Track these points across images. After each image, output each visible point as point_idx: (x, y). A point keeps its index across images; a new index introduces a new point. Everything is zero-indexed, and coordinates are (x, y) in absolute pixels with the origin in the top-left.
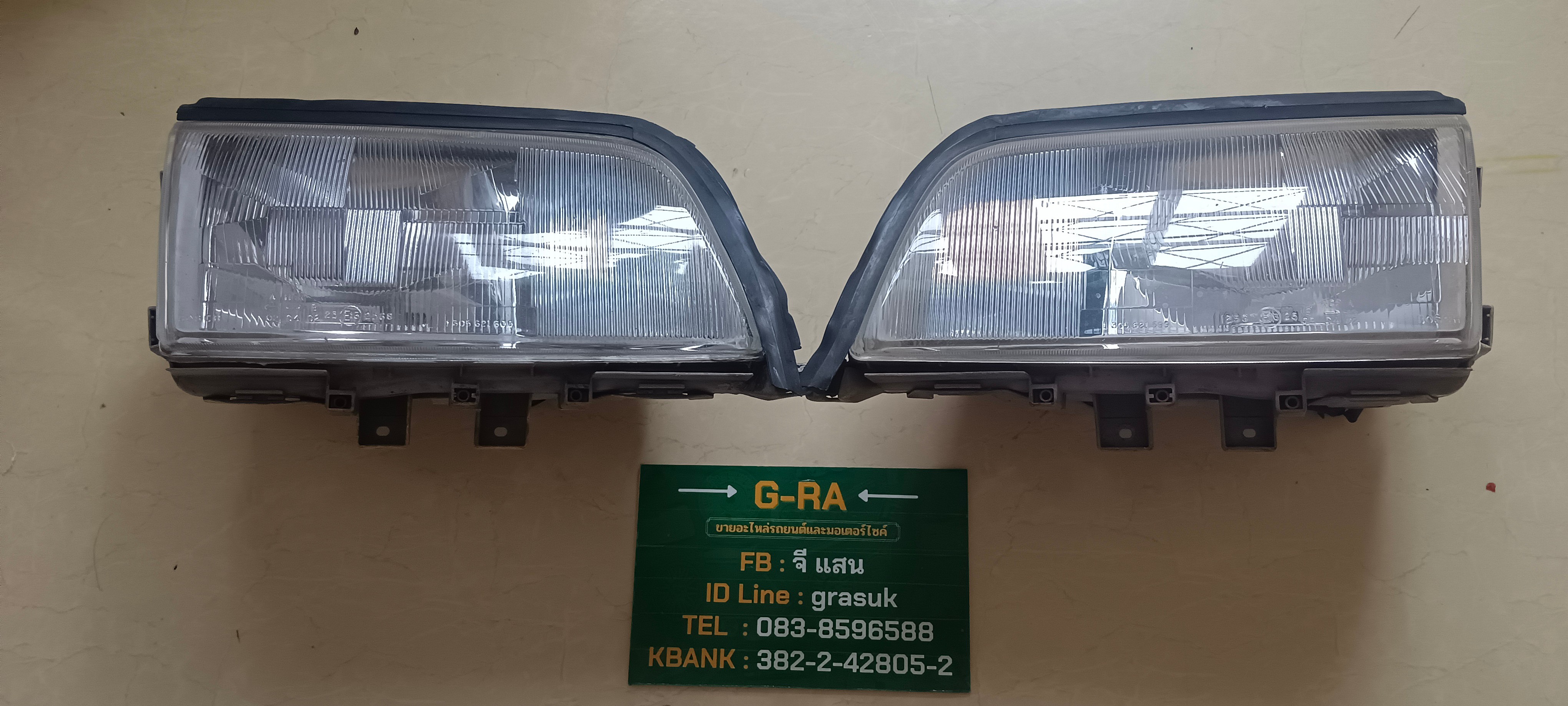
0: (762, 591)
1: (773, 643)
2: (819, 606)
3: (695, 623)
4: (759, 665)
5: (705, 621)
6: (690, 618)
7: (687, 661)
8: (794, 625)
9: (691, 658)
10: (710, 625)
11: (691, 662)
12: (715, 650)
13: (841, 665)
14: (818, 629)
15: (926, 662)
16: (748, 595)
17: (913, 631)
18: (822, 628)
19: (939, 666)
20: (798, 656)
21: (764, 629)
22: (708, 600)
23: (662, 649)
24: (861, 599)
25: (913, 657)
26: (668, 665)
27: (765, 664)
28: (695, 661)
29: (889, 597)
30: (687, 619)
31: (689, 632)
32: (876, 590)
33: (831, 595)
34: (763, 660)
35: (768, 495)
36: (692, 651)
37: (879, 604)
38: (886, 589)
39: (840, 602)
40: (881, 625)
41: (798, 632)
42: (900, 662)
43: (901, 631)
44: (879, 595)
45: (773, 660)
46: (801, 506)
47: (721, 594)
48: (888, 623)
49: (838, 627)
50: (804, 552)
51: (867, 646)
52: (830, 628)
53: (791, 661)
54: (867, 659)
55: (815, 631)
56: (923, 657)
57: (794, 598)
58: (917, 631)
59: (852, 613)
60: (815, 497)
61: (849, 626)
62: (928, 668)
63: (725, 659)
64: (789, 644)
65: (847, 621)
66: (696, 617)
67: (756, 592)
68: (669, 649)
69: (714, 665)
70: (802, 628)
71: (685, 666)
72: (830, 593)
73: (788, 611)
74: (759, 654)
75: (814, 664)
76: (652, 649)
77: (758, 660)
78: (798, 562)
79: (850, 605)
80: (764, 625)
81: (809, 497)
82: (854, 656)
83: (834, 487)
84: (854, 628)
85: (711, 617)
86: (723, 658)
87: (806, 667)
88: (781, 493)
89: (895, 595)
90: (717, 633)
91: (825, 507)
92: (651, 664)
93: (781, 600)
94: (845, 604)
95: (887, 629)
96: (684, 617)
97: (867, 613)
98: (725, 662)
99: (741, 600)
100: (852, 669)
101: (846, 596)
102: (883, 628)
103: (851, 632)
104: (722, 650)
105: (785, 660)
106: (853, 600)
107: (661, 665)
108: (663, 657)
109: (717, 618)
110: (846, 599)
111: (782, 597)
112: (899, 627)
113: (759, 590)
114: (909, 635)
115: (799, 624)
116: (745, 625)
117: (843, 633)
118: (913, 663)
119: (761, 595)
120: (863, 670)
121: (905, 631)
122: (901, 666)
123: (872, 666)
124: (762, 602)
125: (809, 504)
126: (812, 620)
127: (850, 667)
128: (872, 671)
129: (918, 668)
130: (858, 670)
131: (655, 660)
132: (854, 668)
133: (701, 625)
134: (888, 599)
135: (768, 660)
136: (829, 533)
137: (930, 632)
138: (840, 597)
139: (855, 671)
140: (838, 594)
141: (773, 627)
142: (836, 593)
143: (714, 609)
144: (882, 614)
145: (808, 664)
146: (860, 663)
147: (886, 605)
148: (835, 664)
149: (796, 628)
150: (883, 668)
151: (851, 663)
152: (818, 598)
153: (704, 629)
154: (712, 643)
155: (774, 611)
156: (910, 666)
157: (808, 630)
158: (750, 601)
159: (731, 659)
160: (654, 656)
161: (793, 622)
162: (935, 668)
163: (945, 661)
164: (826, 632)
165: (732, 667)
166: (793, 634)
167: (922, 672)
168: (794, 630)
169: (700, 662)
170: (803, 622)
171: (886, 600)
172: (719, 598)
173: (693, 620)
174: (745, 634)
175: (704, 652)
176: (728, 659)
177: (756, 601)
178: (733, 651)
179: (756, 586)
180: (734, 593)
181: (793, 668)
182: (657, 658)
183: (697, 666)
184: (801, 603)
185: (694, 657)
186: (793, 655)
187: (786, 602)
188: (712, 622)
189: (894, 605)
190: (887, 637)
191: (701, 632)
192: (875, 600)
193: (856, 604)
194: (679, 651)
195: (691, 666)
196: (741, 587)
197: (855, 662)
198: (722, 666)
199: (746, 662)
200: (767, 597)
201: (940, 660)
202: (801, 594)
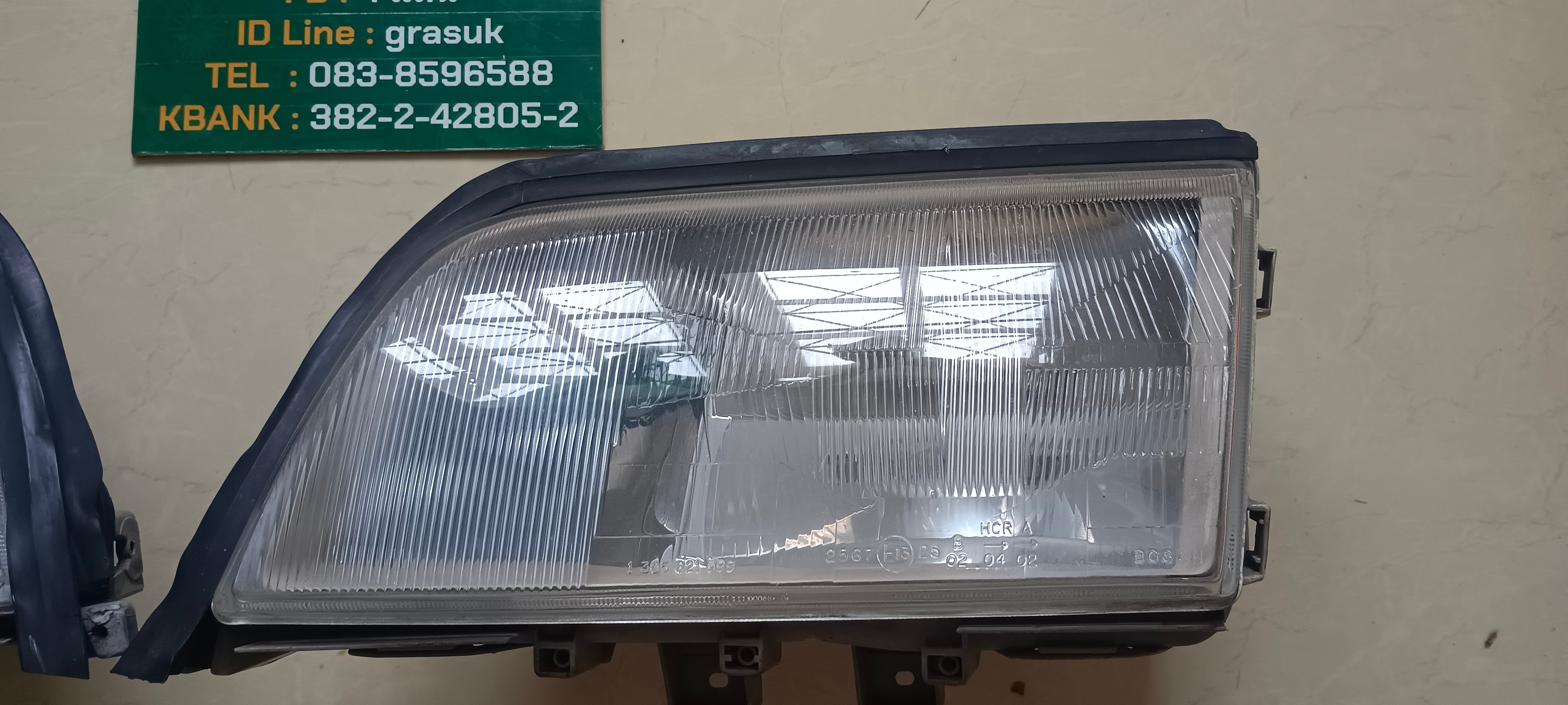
0: (317, 29)
1: (333, 95)
2: (397, 46)
3: (223, 73)
4: (314, 124)
5: (237, 70)
6: (215, 67)
7: (213, 122)
8: (361, 71)
9: (219, 118)
10: (244, 75)
11: (219, 123)
12: (252, 107)
13: (426, 119)
14: (394, 74)
15: (543, 111)
16: (297, 33)
17: (525, 73)
18: (400, 73)
19: (561, 115)
20: (367, 111)
21: (320, 78)
22: (241, 42)
23: (177, 108)
24: (453, 35)
25: (525, 105)
26: (187, 127)
27: (321, 122)
28: (224, 122)
29: (492, 30)
30: (211, 69)
31: (215, 85)
32: (474, 22)
33: (412, 30)
34: (319, 117)
36: (219, 109)
37: (478, 39)
38: (488, 21)
39: (426, 39)
40: (481, 66)
41: (367, 79)
42: (508, 113)
43: (508, 73)
44: (479, 28)
45: (332, 116)
47: (259, 34)
48: (490, 64)
49: (423, 71)
51: (463, 93)
52: (411, 74)
53: (358, 116)
54: (462, 110)
55: (390, 77)
56: (538, 105)
57: (360, 36)
58: (531, 72)
59: (442, 52)
61: (438, 69)
62: (546, 118)
63: (266, 117)
64: (354, 95)
65: (436, 64)
66: (223, 65)
67: (307, 30)
68: (188, 108)
69: (250, 125)
70: (372, 74)
71: (210, 128)
72: (410, 28)
73: (354, 53)
74: (314, 110)
75: (389, 119)
76: (163, 108)
77: (313, 117)
79: (439, 42)
80: (320, 72)
82: (444, 107)
84: (444, 72)
85: (245, 65)
86: (262, 117)
87: (379, 125)
89: (500, 28)
90: (254, 84)
92: (162, 128)
93: (343, 39)
94: (432, 42)
95: (490, 71)
96: (208, 65)
97: (462, 52)
98: (266, 121)
99: (287, 41)
100: (442, 125)
101: (434, 32)
102: (484, 71)
103: (441, 77)
104: (262, 107)
105: (350, 116)
106: (443, 36)
107: (177, 128)
108: (180, 119)
109: (254, 66)
110: (433, 36)
111: (345, 35)
112: (506, 69)
113: (312, 27)
114: (519, 78)
115: (367, 69)
116: (294, 73)
117: (429, 78)
118: (525, 113)
119: (313, 35)
120: (457, 125)
121: (514, 72)
122: (508, 117)
123: (470, 119)
124: (317, 41)
126: (387, 65)
127: (439, 122)
128: (469, 126)
129: (531, 119)
130: (451, 126)
131: (167, 122)
132: (446, 123)
133: (232, 75)
134: (492, 34)
135: (326, 117)
137: (548, 72)
138: (425, 33)
139: (446, 126)
140: (423, 29)
141: (333, 74)
142: (419, 28)
143: (248, 53)
144: (485, 52)
145: (381, 119)
146: (453, 116)
147: (488, 41)
148: (418, 119)
149: (365, 74)
150: (484, 121)
151: (441, 117)
152: (395, 35)
153: (237, 80)
154: (246, 98)
155: (333, 54)
156: (521, 117)
157: (382, 77)
158: (300, 42)
159: (274, 117)
160: (166, 118)
161: (360, 67)
162: (554, 118)
163: (568, 109)
164: (406, 79)
165: (276, 127)
166: (360, 82)
167: (537, 123)
168: (361, 77)
169: (230, 123)
170: (374, 67)
171: (489, 34)
172: (256, 39)
173: (220, 68)
174: (293, 84)
175: (237, 110)
176: (270, 117)
177: (307, 42)
178: (276, 107)
179: (308, 22)
180: (277, 32)
181: (361, 125)
182: (171, 119)
183: (227, 128)
184: (370, 41)
185: (223, 116)
186: (360, 109)
187: (350, 42)
188: (247, 70)
189: (500, 41)
190: (490, 81)
191: (231, 84)
192: (472, 35)
193: (447, 40)
194: (201, 109)
195: (218, 129)
196: (287, 23)
197: (446, 115)
198: (261, 127)
199: (295, 121)
200: (324, 36)
201: (562, 107)
202: (370, 30)
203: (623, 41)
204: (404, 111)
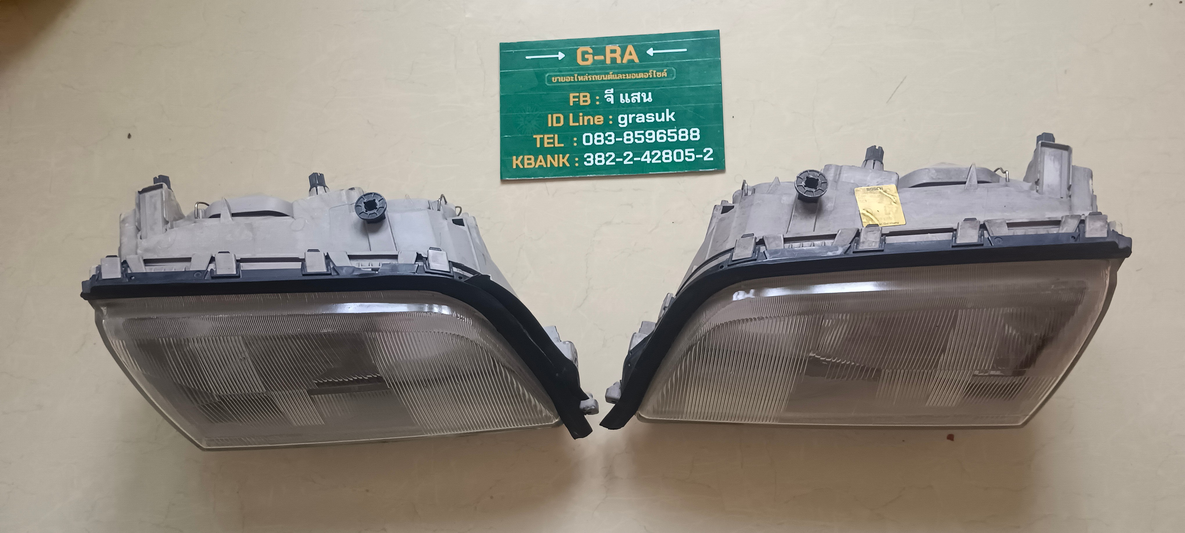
0: (585, 117)
1: (594, 149)
2: (624, 124)
3: (542, 140)
4: (585, 163)
5: (548, 138)
6: (538, 137)
7: (538, 163)
8: (607, 137)
9: (541, 161)
10: (552, 141)
11: (541, 164)
12: (556, 156)
13: (639, 159)
14: (623, 138)
15: (695, 153)
16: (576, 120)
17: (686, 135)
18: (626, 137)
19: (705, 154)
20: (610, 156)
21: (588, 141)
22: (550, 125)
23: (521, 157)
24: (651, 118)
25: (687, 151)
26: (526, 166)
27: (589, 162)
28: (543, 163)
29: (670, 114)
30: (536, 138)
31: (538, 146)
32: (661, 111)
33: (631, 116)
34: (588, 159)
35: (586, 56)
36: (541, 157)
37: (663, 119)
38: (667, 110)
39: (637, 120)
40: (665, 132)
41: (610, 141)
42: (679, 154)
43: (678, 135)
44: (663, 114)
45: (594, 159)
46: (608, 61)
47: (558, 121)
48: (669, 131)
49: (636, 136)
50: (612, 91)
51: (656, 146)
52: (631, 137)
53: (606, 159)
54: (656, 154)
55: (621, 139)
56: (693, 150)
57: (606, 120)
58: (689, 134)
59: (645, 126)
60: (617, 55)
61: (644, 134)
62: (697, 156)
64: (604, 149)
65: (643, 132)
66: (542, 136)
67: (581, 118)
68: (526, 157)
69: (556, 164)
70: (612, 138)
71: (537, 166)
72: (630, 115)
73: (603, 128)
74: (585, 156)
75: (621, 160)
76: (514, 158)
77: (585, 160)
78: (608, 97)
79: (644, 121)
80: (588, 138)
81: (613, 55)
82: (647, 153)
83: (630, 48)
84: (647, 136)
85: (552, 136)
86: (561, 160)
87: (616, 162)
88: (594, 54)
89: (673, 113)
90: (557, 145)
91: (625, 61)
92: (514, 167)
93: (598, 121)
94: (640, 122)
95: (669, 134)
96: (534, 136)
97: (655, 126)
98: (563, 162)
99: (571, 124)
100: (647, 161)
101: (641, 117)
102: (666, 134)
103: (645, 138)
104: (561, 156)
105: (602, 159)
106: (646, 118)
107: (521, 167)
108: (522, 162)
109: (556, 136)
110: (641, 118)
111: (599, 120)
113: (583, 116)
114: (683, 137)
115: (610, 136)
116: (575, 139)
117: (640, 139)
118: (687, 154)
119: (584, 120)
120: (654, 161)
121: (681, 135)
122: (679, 157)
123: (660, 158)
124: (586, 123)
125: (614, 60)
126: (619, 133)
127: (645, 160)
128: (660, 161)
129: (690, 157)
130: (651, 162)
131: (517, 164)
132: (648, 160)
133: (546, 141)
134: (670, 116)
135: (591, 159)
136: (628, 77)
137: (698, 134)
138: (637, 117)
139: (648, 162)
140: (636, 115)
141: (594, 139)
142: (634, 115)
143: (553, 130)
144: (666, 125)
145: (617, 160)
146: (652, 157)
147: (668, 120)
148: (635, 159)
149: (609, 138)
150: (667, 159)
151: (646, 157)
152: (623, 119)
153: (548, 143)
154: (553, 151)
155: (594, 129)
156: (685, 156)
157: (617, 139)
158: (577, 124)
159: (567, 160)
160: (516, 162)
161: (606, 135)
162: (701, 156)
163: (708, 151)
164: (629, 140)
165: (568, 165)
166: (607, 142)
167: (693, 159)
168: (607, 140)
169: (546, 164)
170: (613, 135)
171: (668, 117)
172: (557, 123)
173: (540, 138)
174: (575, 144)
175: (549, 157)
176: (565, 160)
177: (581, 124)
178: (568, 155)
179: (581, 114)
180: (566, 119)
181: (608, 163)
182: (519, 162)
183: (545, 166)
184: (611, 122)
185: (543, 160)
186: (607, 155)
187: (602, 123)
188: (553, 138)
189: (673, 120)
190: (669, 139)
191: (546, 145)
192: (660, 117)
193: (647, 120)
194: (532, 157)
195: (541, 167)
196: (571, 115)
197: (648, 156)
198: (561, 165)
199: (577, 162)
200: (589, 120)
201: (705, 151)
202: (611, 117)
203: (733, 117)
204: (628, 155)
